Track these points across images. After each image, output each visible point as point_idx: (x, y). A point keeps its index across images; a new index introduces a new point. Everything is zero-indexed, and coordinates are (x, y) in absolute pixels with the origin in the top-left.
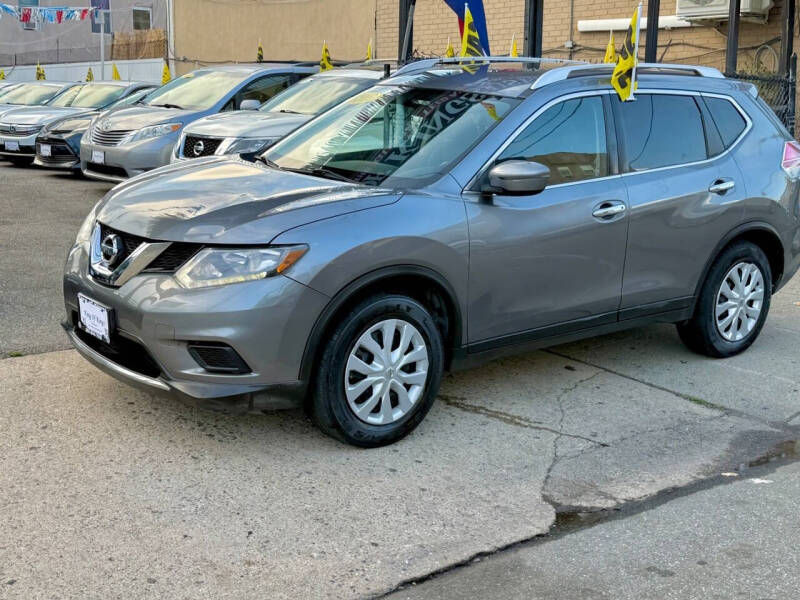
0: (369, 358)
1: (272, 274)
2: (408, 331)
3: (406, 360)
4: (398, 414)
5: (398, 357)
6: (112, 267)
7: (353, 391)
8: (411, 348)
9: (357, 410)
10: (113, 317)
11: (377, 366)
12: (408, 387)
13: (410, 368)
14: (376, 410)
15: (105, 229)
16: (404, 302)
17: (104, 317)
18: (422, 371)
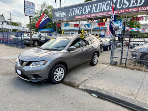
0: (57, 72)
1: (43, 64)
2: (62, 69)
3: (62, 73)
4: (60, 80)
5: (61, 72)
6: (21, 65)
7: (55, 77)
8: (62, 71)
9: (55, 79)
10: (22, 72)
11: (58, 73)
12: (62, 76)
13: (62, 74)
14: (58, 79)
15: (20, 60)
16: (62, 65)
17: (20, 72)
18: (64, 74)
